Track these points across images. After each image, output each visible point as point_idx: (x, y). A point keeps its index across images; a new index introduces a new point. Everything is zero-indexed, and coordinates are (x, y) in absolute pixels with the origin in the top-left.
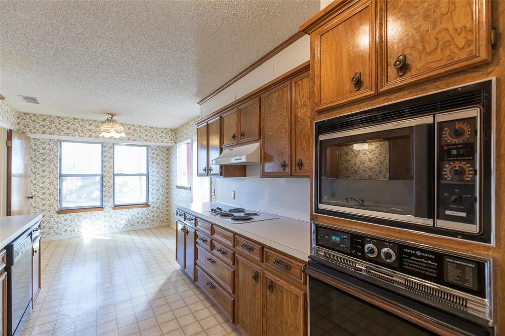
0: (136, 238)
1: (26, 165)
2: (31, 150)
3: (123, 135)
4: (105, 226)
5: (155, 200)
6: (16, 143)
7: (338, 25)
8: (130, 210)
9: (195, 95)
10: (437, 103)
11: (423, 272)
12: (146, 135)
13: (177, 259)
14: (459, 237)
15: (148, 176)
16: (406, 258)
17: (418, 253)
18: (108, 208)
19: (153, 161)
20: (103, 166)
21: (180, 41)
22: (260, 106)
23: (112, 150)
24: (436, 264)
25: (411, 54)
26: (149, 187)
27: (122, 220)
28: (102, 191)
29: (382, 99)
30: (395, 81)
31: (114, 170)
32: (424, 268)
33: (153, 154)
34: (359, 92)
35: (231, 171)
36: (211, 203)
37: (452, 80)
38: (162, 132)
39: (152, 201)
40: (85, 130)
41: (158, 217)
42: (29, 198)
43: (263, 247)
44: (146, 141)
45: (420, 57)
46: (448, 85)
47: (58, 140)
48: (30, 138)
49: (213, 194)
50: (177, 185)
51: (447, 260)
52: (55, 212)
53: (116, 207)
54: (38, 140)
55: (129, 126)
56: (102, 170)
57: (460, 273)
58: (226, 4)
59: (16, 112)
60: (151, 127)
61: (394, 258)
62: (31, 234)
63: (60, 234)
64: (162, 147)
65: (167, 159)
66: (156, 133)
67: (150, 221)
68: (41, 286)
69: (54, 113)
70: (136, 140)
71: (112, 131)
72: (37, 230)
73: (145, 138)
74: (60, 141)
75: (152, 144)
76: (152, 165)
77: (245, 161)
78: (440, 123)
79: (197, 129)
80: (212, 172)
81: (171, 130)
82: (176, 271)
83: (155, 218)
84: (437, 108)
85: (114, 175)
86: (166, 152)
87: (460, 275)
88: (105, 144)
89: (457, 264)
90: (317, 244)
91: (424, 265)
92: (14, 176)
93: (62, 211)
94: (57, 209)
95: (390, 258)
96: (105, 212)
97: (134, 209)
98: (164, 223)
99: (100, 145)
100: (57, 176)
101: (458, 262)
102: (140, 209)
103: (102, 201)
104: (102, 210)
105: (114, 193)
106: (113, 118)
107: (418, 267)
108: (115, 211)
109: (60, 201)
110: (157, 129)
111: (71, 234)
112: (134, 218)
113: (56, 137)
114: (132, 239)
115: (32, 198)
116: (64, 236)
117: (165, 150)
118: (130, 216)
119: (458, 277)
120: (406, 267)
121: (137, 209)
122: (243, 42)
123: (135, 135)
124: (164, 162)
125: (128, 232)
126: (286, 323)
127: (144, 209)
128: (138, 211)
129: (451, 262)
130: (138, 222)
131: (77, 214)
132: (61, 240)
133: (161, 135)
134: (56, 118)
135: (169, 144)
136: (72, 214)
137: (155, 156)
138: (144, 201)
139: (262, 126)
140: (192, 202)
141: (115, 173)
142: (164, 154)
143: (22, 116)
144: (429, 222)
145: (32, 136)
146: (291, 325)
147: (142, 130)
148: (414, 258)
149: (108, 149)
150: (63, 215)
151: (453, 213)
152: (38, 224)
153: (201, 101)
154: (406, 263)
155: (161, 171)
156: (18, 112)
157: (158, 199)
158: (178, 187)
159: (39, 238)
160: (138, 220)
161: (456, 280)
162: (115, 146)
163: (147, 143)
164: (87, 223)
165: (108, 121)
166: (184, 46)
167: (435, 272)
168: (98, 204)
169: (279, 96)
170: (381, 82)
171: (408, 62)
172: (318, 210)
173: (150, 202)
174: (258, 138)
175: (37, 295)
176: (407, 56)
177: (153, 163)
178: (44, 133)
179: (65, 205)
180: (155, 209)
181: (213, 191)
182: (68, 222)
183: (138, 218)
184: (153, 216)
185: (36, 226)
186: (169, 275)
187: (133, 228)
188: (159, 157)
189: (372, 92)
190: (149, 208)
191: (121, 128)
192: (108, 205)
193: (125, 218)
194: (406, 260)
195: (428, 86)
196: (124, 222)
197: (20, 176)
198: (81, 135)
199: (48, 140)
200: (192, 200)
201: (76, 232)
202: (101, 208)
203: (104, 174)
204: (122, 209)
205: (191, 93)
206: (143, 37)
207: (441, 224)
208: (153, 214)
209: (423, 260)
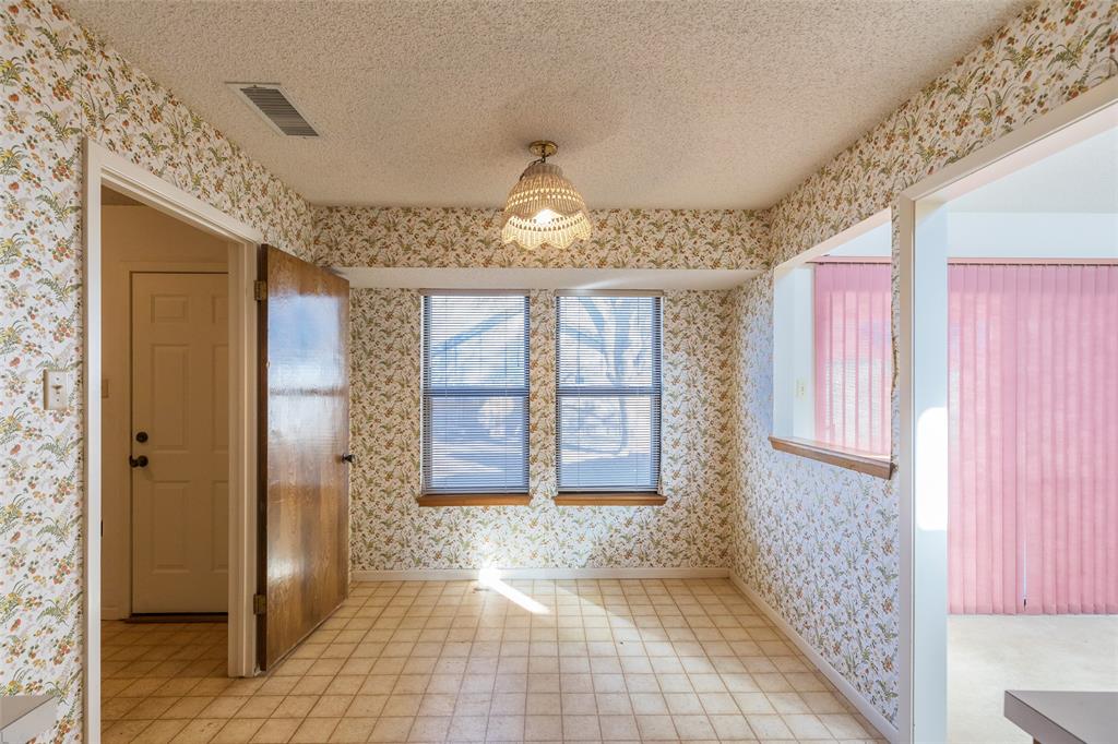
4: (534, 555)
5: (681, 482)
12: (660, 245)
15: (657, 392)
18: (544, 499)
19: (676, 342)
20: (529, 364)
23: (553, 311)
26: (663, 434)
27: (581, 539)
28: (528, 443)
31: (557, 377)
33: (676, 317)
38: (716, 227)
39: (673, 483)
40: (474, 242)
41: (691, 541)
44: (659, 265)
47: (420, 291)
52: (413, 500)
53: (564, 496)
54: (376, 292)
56: (528, 379)
59: (309, 205)
60: (674, 212)
63: (424, 564)
64: (706, 293)
65: (723, 333)
66: (694, 233)
67: (664, 555)
69: (398, 200)
70: (624, 265)
73: (654, 255)
74: (426, 293)
76: (672, 357)
81: (750, 214)
83: (682, 545)
85: (559, 392)
86: (719, 310)
88: (533, 295)
93: (430, 499)
94: (418, 491)
96: (533, 509)
97: (617, 509)
98: (712, 568)
99: (521, 298)
100: (420, 395)
102: (635, 508)
103: (527, 475)
104: (527, 504)
105: (558, 449)
106: (548, 162)
108: (561, 507)
109: (426, 468)
110: (695, 216)
111: (450, 567)
112: (617, 539)
113: (405, 277)
116: (435, 572)
117: (714, 304)
118: (605, 531)
121: (623, 508)
124: (711, 347)
127: (648, 509)
128: (629, 515)
130: (629, 554)
131: (465, 508)
132: (426, 582)
133: (712, 236)
134: (401, 213)
136: (451, 508)
137: (681, 324)
138: (645, 480)
141: (564, 383)
142: (711, 318)
143: (324, 214)
145: (347, 274)
147: (645, 226)
149: (541, 307)
150: (431, 509)
155: (700, 379)
156: (315, 206)
157: (691, 478)
158: (778, 445)
160: (629, 547)
162: (564, 300)
163: (658, 279)
164: (486, 539)
168: (515, 481)
173: (665, 488)
177: (676, 349)
179: (440, 479)
180: (681, 513)
182: (443, 531)
183: (629, 540)
184: (676, 538)
187: (612, 571)
188: (694, 327)
190: (663, 508)
192: (543, 487)
193: (590, 534)
196: (587, 548)
198: (463, 261)
199: (399, 292)
201: (462, 563)
202: (522, 495)
203: (533, 389)
204: (582, 503)
208: (676, 531)
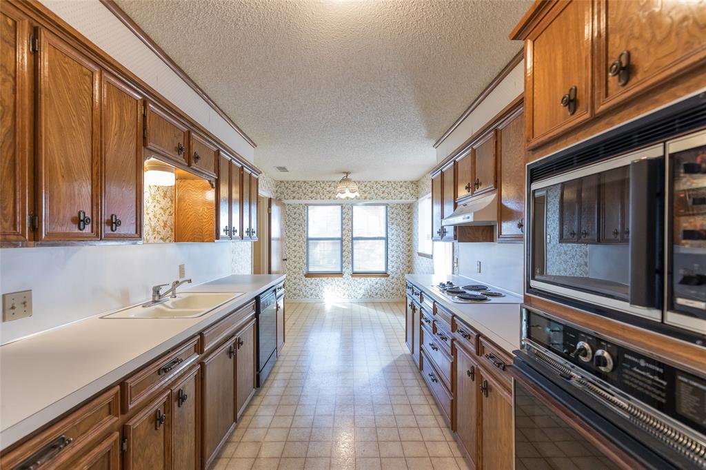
0: (372, 311)
1: (281, 230)
2: (285, 216)
3: (357, 194)
4: (344, 294)
5: (395, 269)
6: (275, 210)
7: (552, 22)
8: (368, 278)
9: (427, 137)
10: (674, 120)
11: (647, 393)
12: (383, 192)
13: (406, 341)
14: (699, 342)
15: (386, 239)
16: (627, 368)
17: (642, 363)
18: (347, 275)
19: (393, 221)
20: (342, 229)
21: (389, 86)
22: (496, 142)
23: (350, 211)
24: (665, 383)
25: (636, 49)
26: (389, 253)
27: (360, 289)
28: (342, 256)
29: (603, 122)
30: (618, 93)
31: (352, 234)
32: (649, 388)
33: (393, 213)
34: (574, 116)
35: (469, 233)
36: (453, 277)
37: (694, 81)
38: (401, 187)
39: (392, 270)
40: (325, 192)
41: (398, 290)
42: (284, 260)
43: (479, 335)
44: (384, 199)
45: (648, 52)
46: (688, 91)
47: (305, 205)
48: (284, 204)
49: (455, 265)
50: (419, 252)
51: (680, 378)
52: (303, 275)
53: (355, 274)
54: (290, 205)
55: (366, 183)
56: (342, 234)
57: (697, 402)
58: (426, 32)
60: (388, 182)
61: (610, 366)
62: (275, 290)
63: (307, 297)
64: (402, 205)
65: (409, 219)
66: (394, 189)
67: (389, 294)
68: (286, 341)
69: (302, 179)
70: (372, 199)
71: (347, 191)
72: (281, 288)
73: (382, 195)
74: (307, 205)
75: (389, 201)
76: (392, 227)
77: (472, 220)
78: (672, 156)
79: (432, 180)
80: (447, 235)
81: (412, 182)
82: (406, 355)
83: (395, 291)
84: (675, 129)
85: (353, 239)
86: (407, 210)
87: (697, 404)
88: (344, 206)
89: (692, 386)
90: (529, 336)
91: (650, 382)
92: (273, 240)
93: (309, 275)
94: (305, 273)
95: (605, 364)
96: (344, 279)
97: (373, 279)
99: (340, 207)
100: (305, 240)
101: (695, 384)
102: (379, 278)
103: (342, 267)
104: (342, 277)
105: (352, 258)
106: (348, 177)
107: (641, 384)
108: (353, 278)
109: (307, 265)
110: (395, 183)
111: (316, 298)
112: (373, 289)
113: (303, 202)
114: (368, 311)
115: (286, 260)
116: (311, 300)
117: (406, 208)
118: (368, 286)
119: (695, 407)
120: (627, 382)
121: (375, 278)
122: (464, 63)
123: (372, 192)
124: (405, 223)
125: (366, 304)
126: (500, 440)
127: (383, 279)
128: (377, 281)
129: (685, 383)
130: (377, 294)
132: (307, 303)
133: (400, 189)
134: (303, 183)
135: (410, 201)
136: (316, 278)
137: (394, 215)
138: (383, 269)
139: (499, 169)
140: (433, 273)
141: (354, 236)
142: (405, 213)
143: (279, 184)
144: (654, 315)
145: (286, 202)
146: (505, 445)
147: (379, 186)
148: (637, 370)
149: (347, 212)
150: (309, 278)
151: (687, 302)
152: (283, 283)
153: (437, 143)
154: (627, 377)
155: (401, 234)
156: (276, 181)
157: (398, 268)
158: (420, 254)
159: (283, 296)
160: (377, 292)
161: (692, 413)
162: (354, 207)
163: (385, 201)
164: (328, 289)
165: (343, 180)
166: (395, 89)
167: (664, 395)
168: (338, 269)
169: (517, 124)
170: (599, 99)
171: (633, 61)
172: (529, 288)
173: (389, 272)
174: (493, 188)
175: (281, 347)
176: (631, 52)
177: (393, 224)
178: (294, 198)
179: (311, 269)
180: (395, 280)
181: (455, 261)
182: (313, 286)
183: (377, 289)
184: (393, 289)
185: (281, 285)
186: (396, 358)
187: (371, 300)
188: (399, 216)
189: (587, 116)
190: (388, 278)
191: (355, 187)
192: (347, 272)
193: (363, 287)
194: (627, 371)
195: (661, 96)
196: (362, 292)
197: (278, 239)
198: (322, 198)
199: (298, 205)
200: (433, 270)
201: (320, 297)
202: (340, 274)
203: (344, 238)
204: (361, 277)
205: (421, 136)
206: (353, 92)
207: (673, 319)
208: (393, 286)
209: (648, 374)
